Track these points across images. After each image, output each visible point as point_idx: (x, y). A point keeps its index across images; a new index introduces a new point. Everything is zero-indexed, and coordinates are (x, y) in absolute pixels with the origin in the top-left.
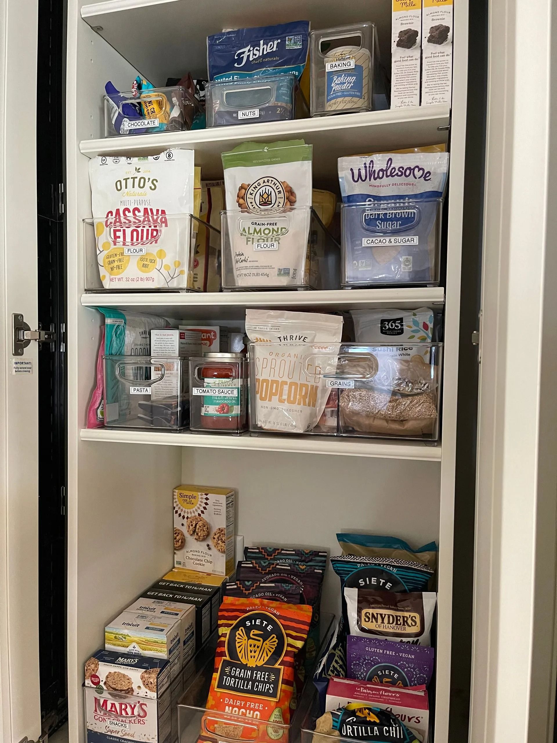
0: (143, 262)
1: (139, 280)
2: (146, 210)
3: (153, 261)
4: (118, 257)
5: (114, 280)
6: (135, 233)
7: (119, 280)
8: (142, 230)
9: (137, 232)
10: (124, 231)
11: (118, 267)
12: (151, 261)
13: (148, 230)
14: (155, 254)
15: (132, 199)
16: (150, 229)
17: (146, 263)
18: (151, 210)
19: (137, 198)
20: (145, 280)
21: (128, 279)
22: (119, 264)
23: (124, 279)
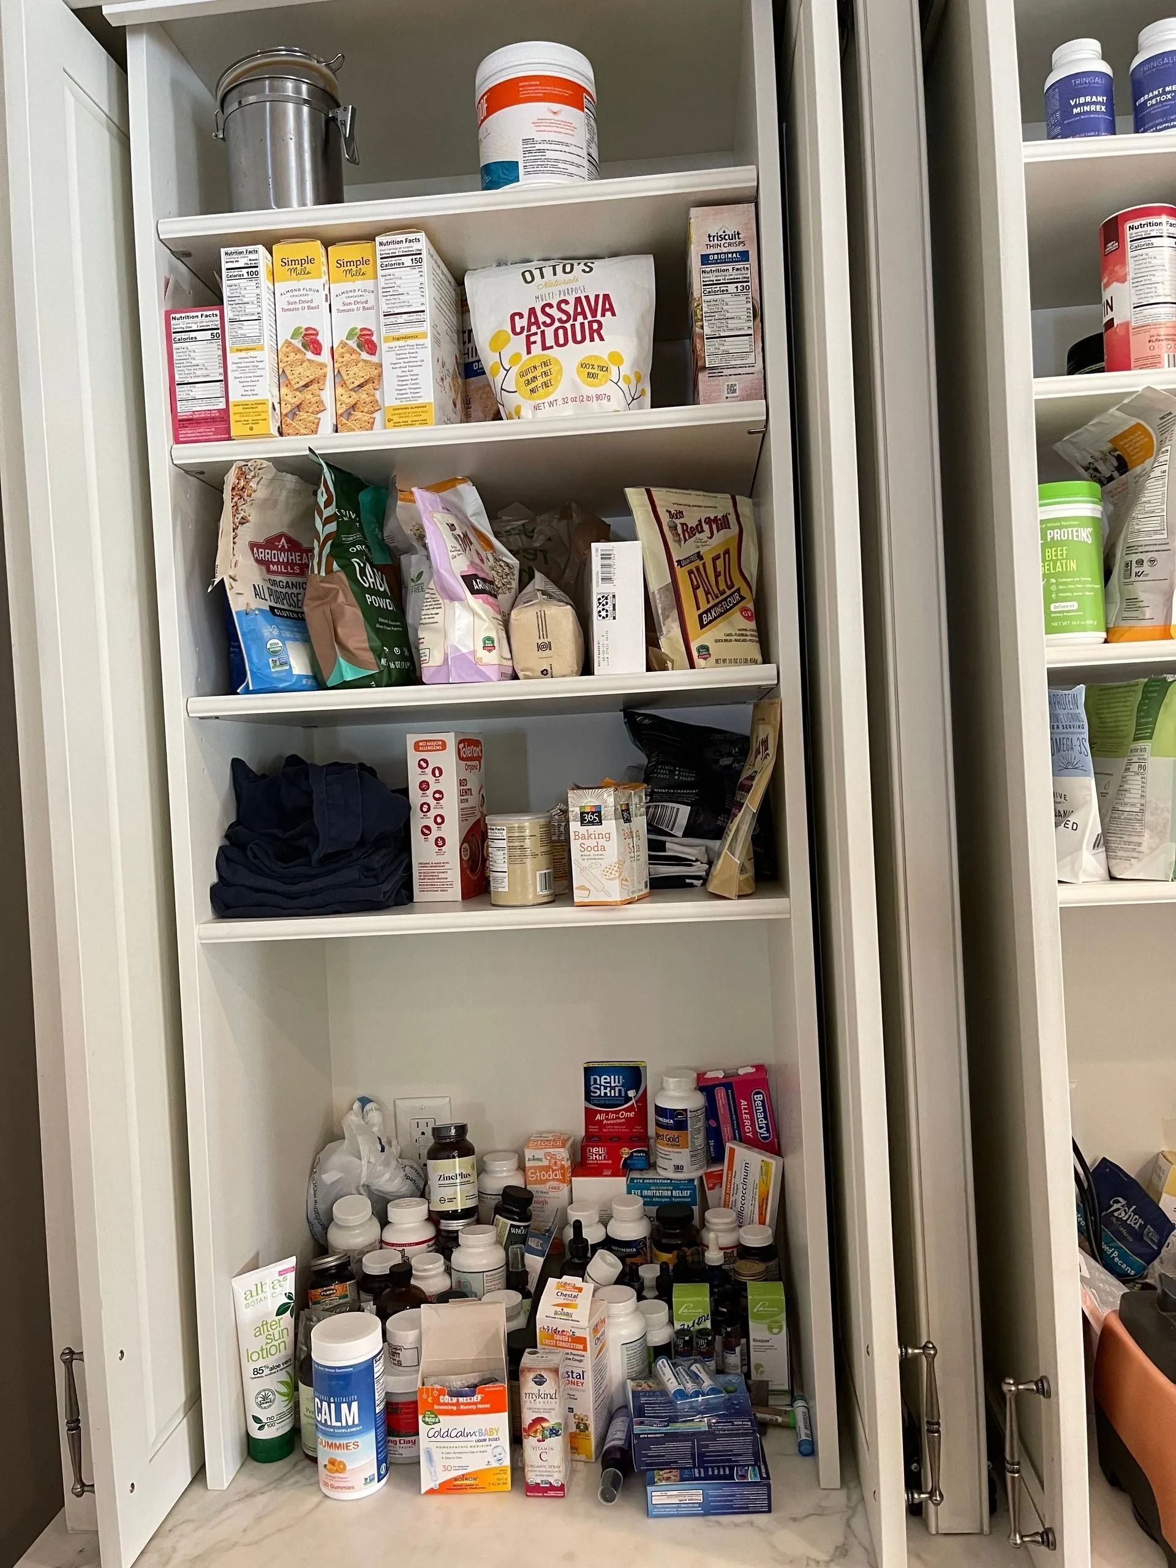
0: (588, 370)
1: (585, 399)
2: (578, 300)
3: (604, 369)
4: (540, 370)
5: (542, 407)
6: (561, 332)
7: (551, 404)
8: (573, 326)
9: (565, 329)
10: (543, 332)
11: (546, 385)
12: (602, 368)
13: (582, 324)
14: (606, 358)
15: (555, 289)
16: (586, 322)
17: (593, 371)
18: (587, 298)
19: (563, 287)
20: (595, 399)
21: (566, 400)
22: (545, 379)
23: (560, 402)
